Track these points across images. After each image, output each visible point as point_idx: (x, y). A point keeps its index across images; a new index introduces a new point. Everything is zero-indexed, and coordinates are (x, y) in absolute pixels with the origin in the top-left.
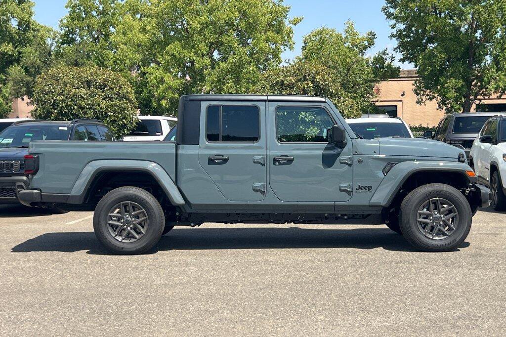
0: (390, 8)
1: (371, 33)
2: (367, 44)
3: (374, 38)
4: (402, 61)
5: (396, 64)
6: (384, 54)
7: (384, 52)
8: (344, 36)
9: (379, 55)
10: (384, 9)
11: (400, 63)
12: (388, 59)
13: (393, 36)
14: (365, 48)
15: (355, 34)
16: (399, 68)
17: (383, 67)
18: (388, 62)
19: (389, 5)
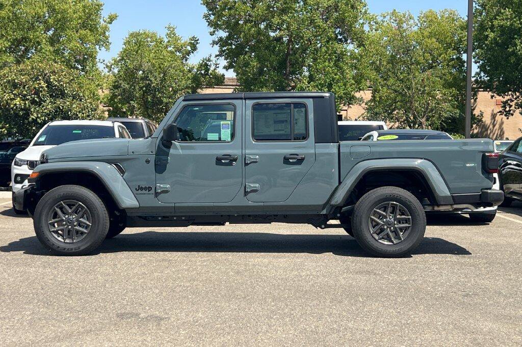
0: (212, 15)
1: (193, 37)
2: (190, 49)
3: (197, 43)
4: (227, 68)
5: (221, 71)
6: (209, 60)
7: (209, 59)
8: (166, 40)
9: (203, 61)
10: (206, 16)
11: (225, 70)
12: (212, 65)
13: (214, 43)
14: (188, 53)
15: (177, 39)
16: (223, 75)
17: (207, 74)
18: (212, 68)
19: (210, 12)
